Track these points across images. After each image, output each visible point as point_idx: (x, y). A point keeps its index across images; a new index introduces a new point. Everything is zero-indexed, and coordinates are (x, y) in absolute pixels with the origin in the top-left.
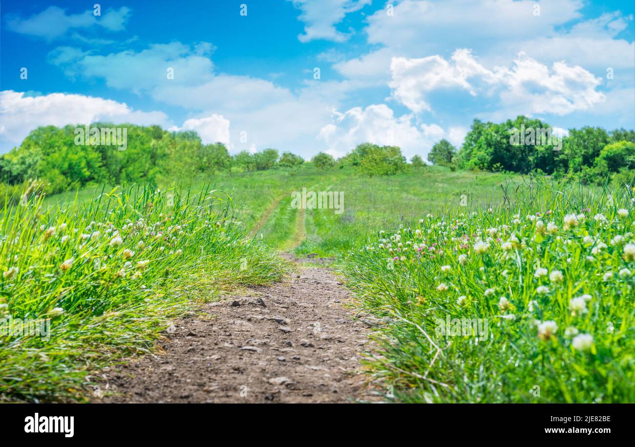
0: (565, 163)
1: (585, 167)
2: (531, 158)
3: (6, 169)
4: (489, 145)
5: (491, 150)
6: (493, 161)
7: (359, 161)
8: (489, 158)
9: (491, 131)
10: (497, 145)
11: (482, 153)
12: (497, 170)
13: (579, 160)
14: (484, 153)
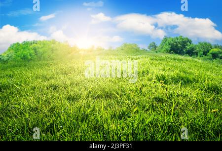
0: (197, 54)
1: (204, 56)
2: (184, 50)
3: (2, 59)
4: (170, 44)
5: (170, 46)
6: (171, 50)
7: (123, 48)
8: (169, 49)
9: (170, 40)
10: (172, 45)
11: (167, 47)
12: (172, 53)
13: (202, 53)
14: (168, 47)
